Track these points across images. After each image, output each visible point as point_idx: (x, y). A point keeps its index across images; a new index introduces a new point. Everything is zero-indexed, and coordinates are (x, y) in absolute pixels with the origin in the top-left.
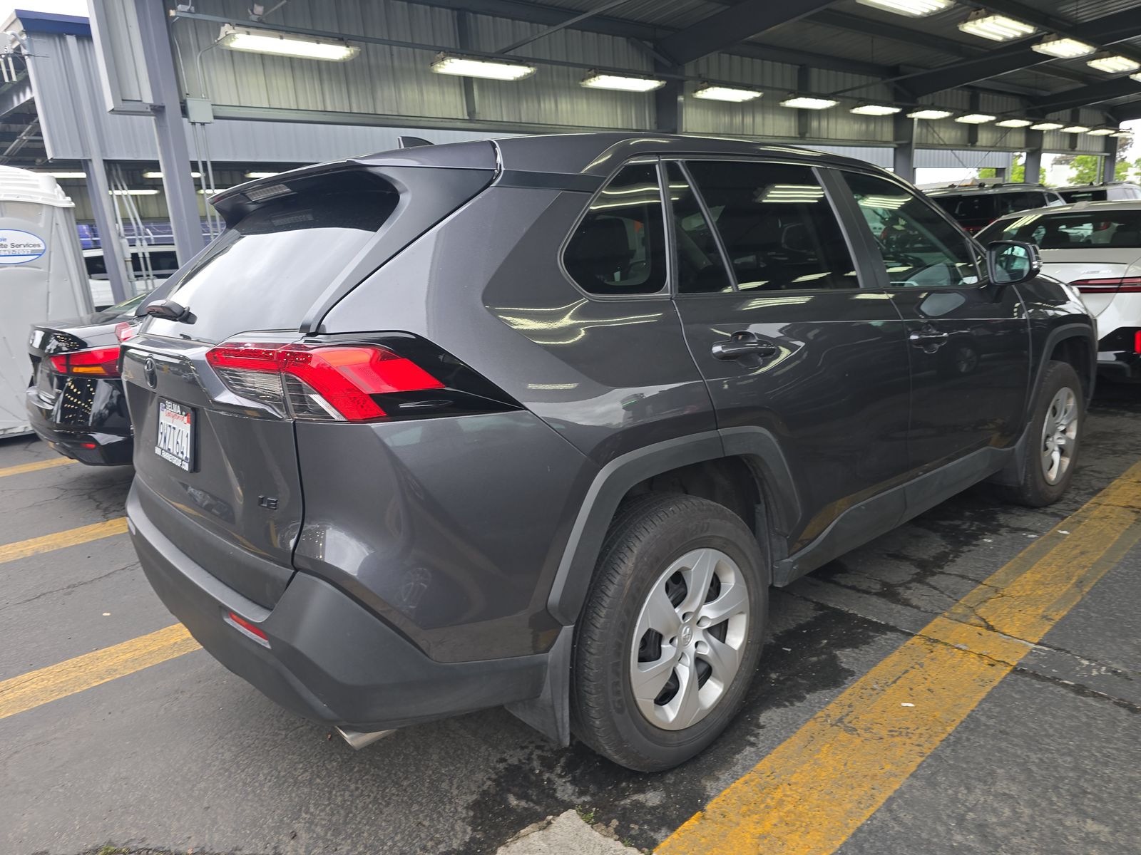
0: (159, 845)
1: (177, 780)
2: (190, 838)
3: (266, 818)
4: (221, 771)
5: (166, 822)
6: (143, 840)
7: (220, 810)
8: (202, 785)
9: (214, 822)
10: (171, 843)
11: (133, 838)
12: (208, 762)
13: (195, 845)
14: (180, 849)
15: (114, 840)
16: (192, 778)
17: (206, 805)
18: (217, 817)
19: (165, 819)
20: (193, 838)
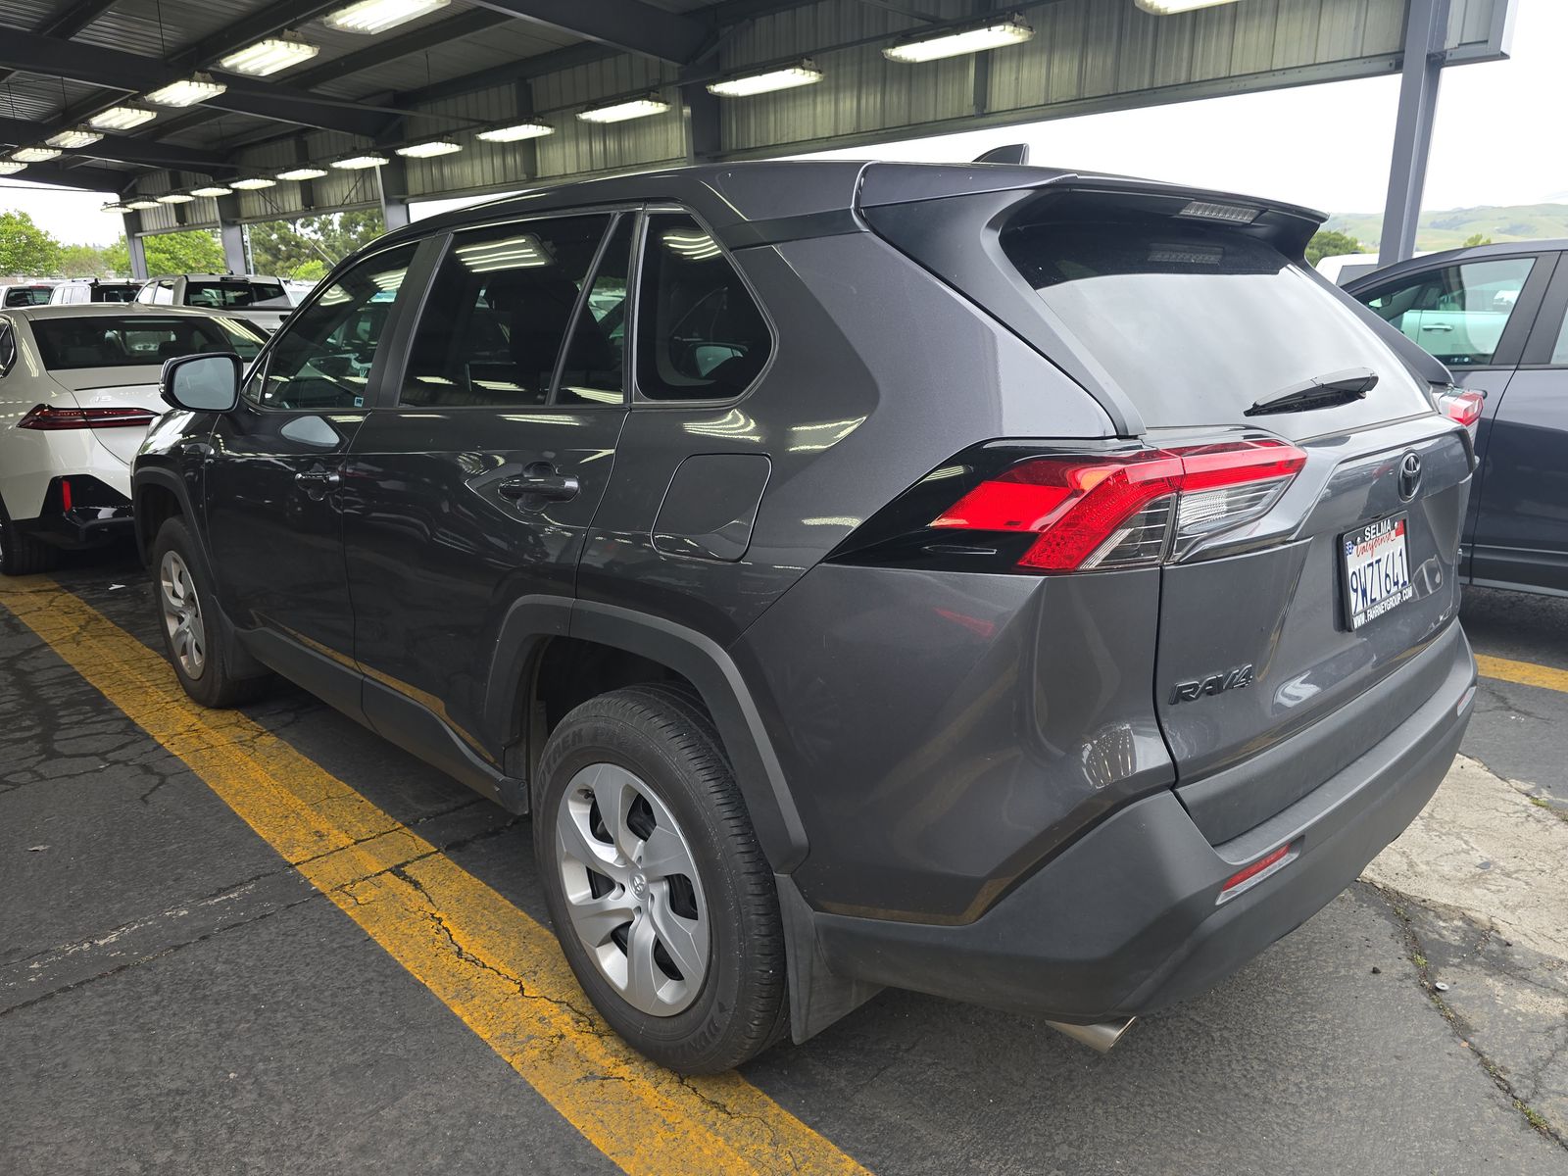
0: (1482, 1077)
1: (1379, 1114)
2: (1450, 1054)
3: (1371, 1001)
4: (1330, 1072)
5: (1450, 1088)
6: (1491, 1096)
7: (1392, 1044)
8: (1366, 1080)
9: (1410, 1042)
10: (1471, 1067)
11: (1497, 1108)
12: (1324, 1094)
13: (1453, 1045)
14: (1470, 1055)
15: (1517, 1126)
16: (1364, 1097)
17: (1394, 1061)
18: (1402, 1043)
19: (1446, 1091)
20: (1447, 1051)
